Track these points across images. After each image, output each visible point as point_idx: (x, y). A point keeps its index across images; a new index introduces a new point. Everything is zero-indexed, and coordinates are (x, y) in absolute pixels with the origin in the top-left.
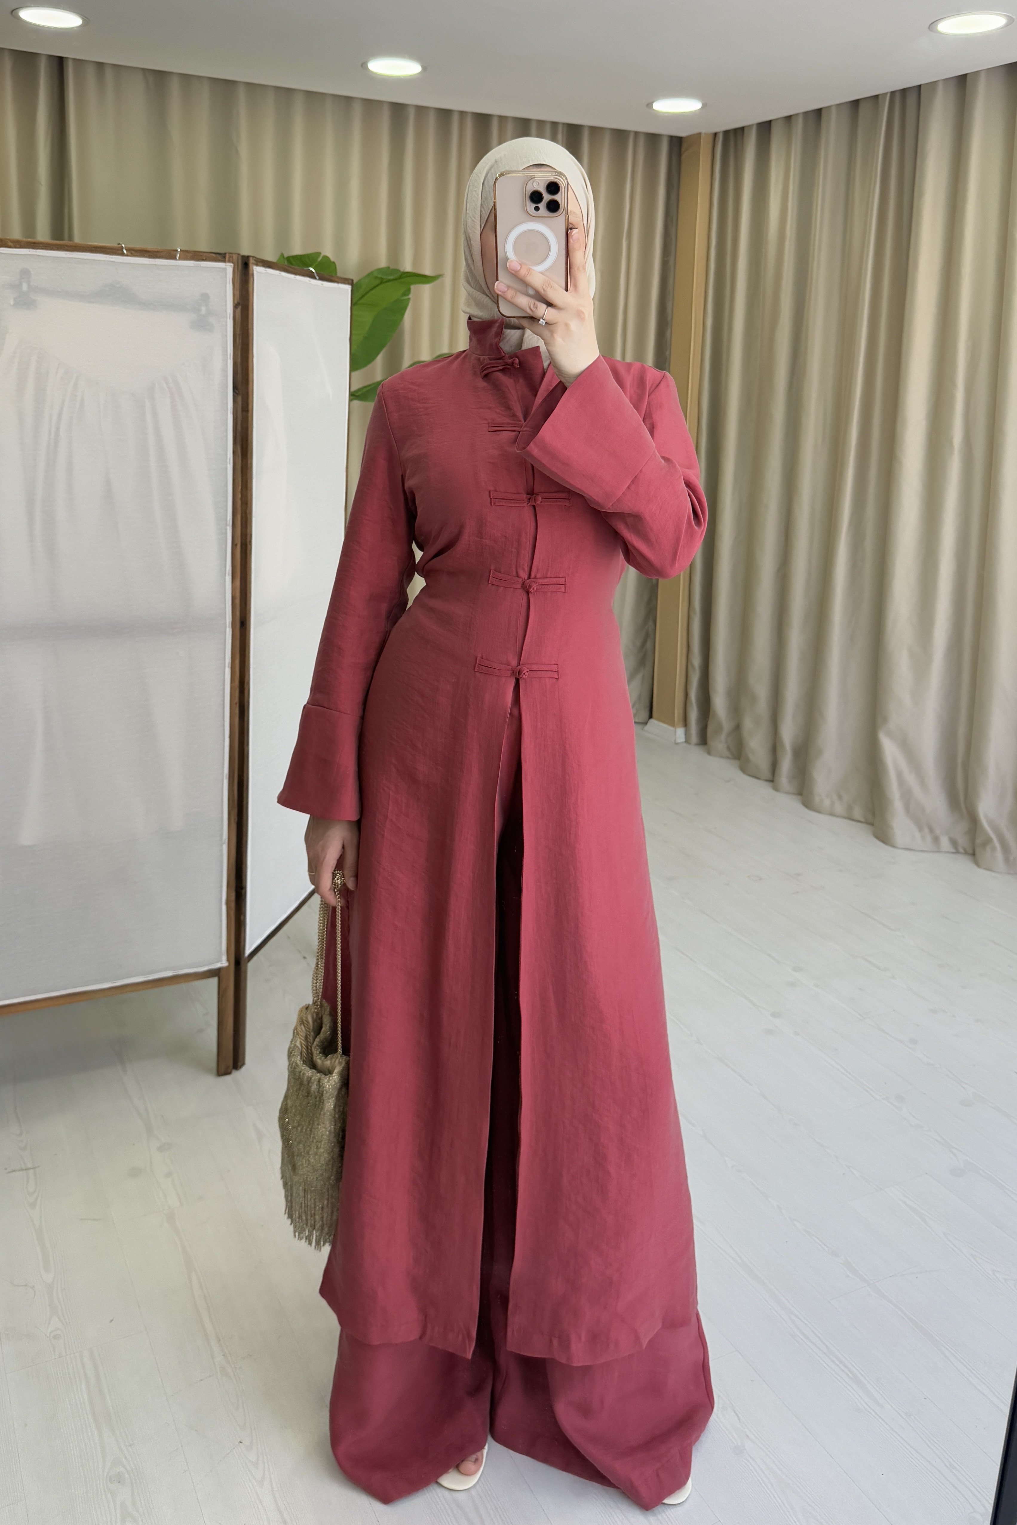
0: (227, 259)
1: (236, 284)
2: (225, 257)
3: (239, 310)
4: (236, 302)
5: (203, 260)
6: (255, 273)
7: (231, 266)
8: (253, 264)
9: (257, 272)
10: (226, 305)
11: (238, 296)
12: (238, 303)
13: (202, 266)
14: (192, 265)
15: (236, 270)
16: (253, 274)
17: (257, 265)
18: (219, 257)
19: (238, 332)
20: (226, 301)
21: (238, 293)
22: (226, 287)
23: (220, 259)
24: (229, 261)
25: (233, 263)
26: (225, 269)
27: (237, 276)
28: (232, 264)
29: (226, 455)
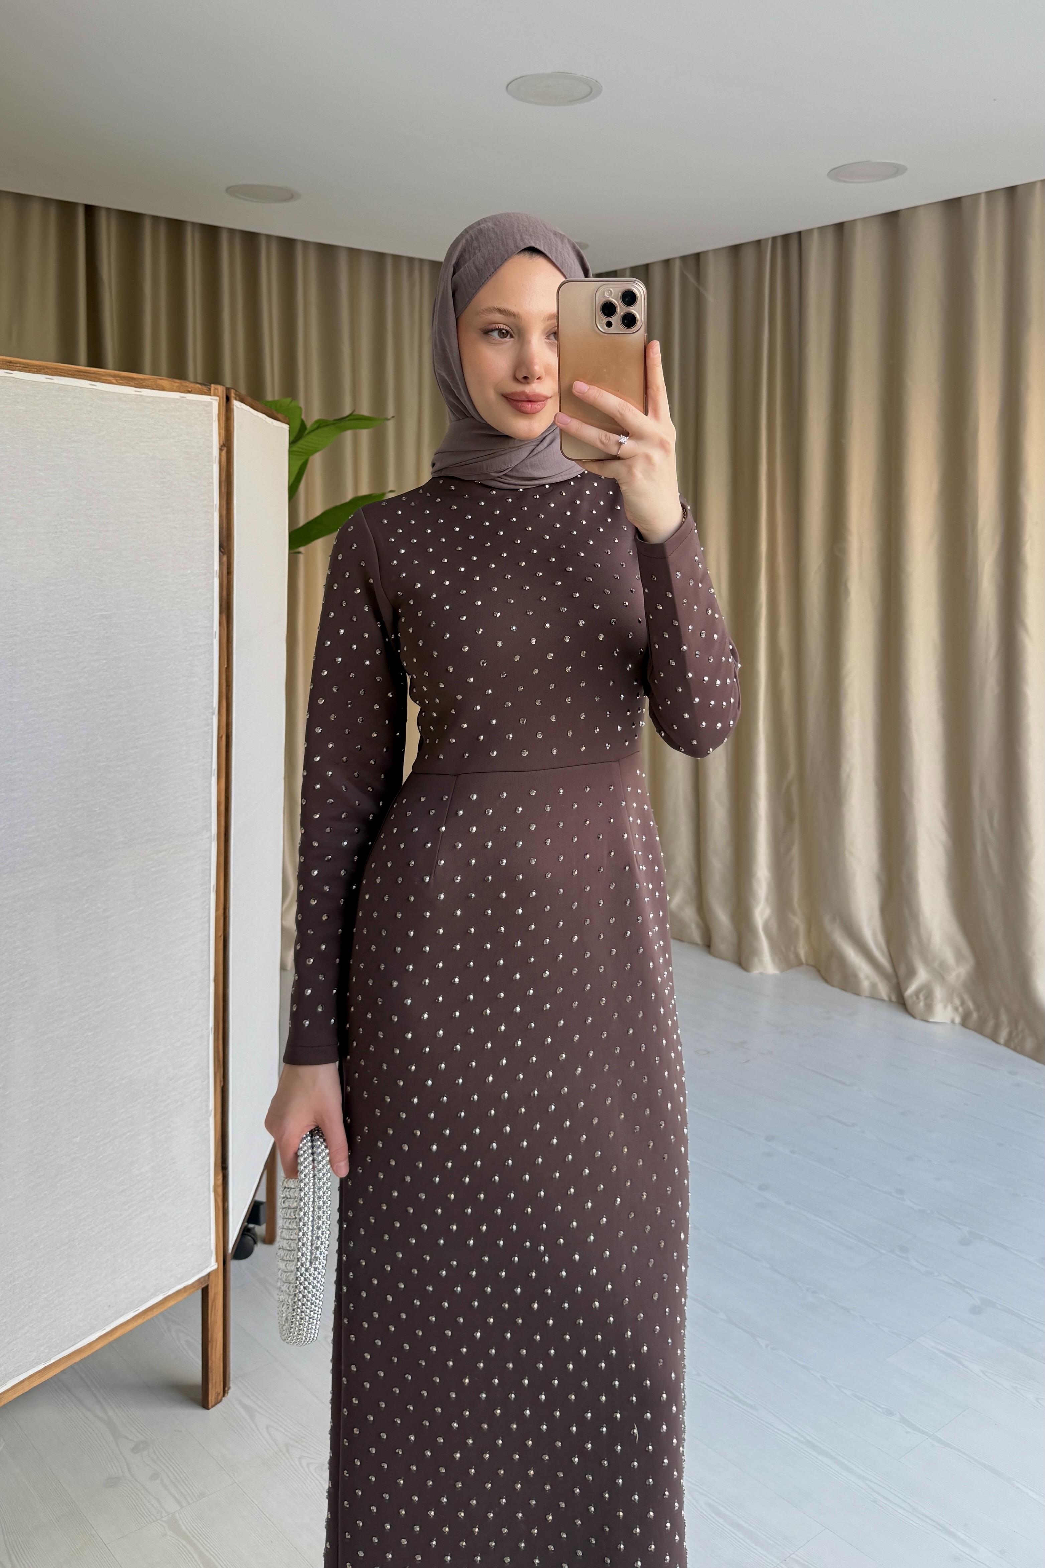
0: (213, 392)
1: (221, 422)
2: (210, 389)
3: (224, 453)
4: (221, 443)
5: (189, 392)
6: (235, 408)
7: (216, 400)
8: (233, 397)
10: (211, 447)
11: (224, 436)
12: (223, 444)
13: (188, 398)
14: (178, 397)
15: (221, 404)
16: (233, 410)
17: (236, 400)
18: (204, 389)
19: (223, 478)
20: (212, 442)
21: (223, 432)
22: (211, 425)
23: (206, 391)
24: (215, 395)
25: (218, 396)
26: (210, 403)
27: (222, 412)
28: (217, 398)
29: (212, 627)
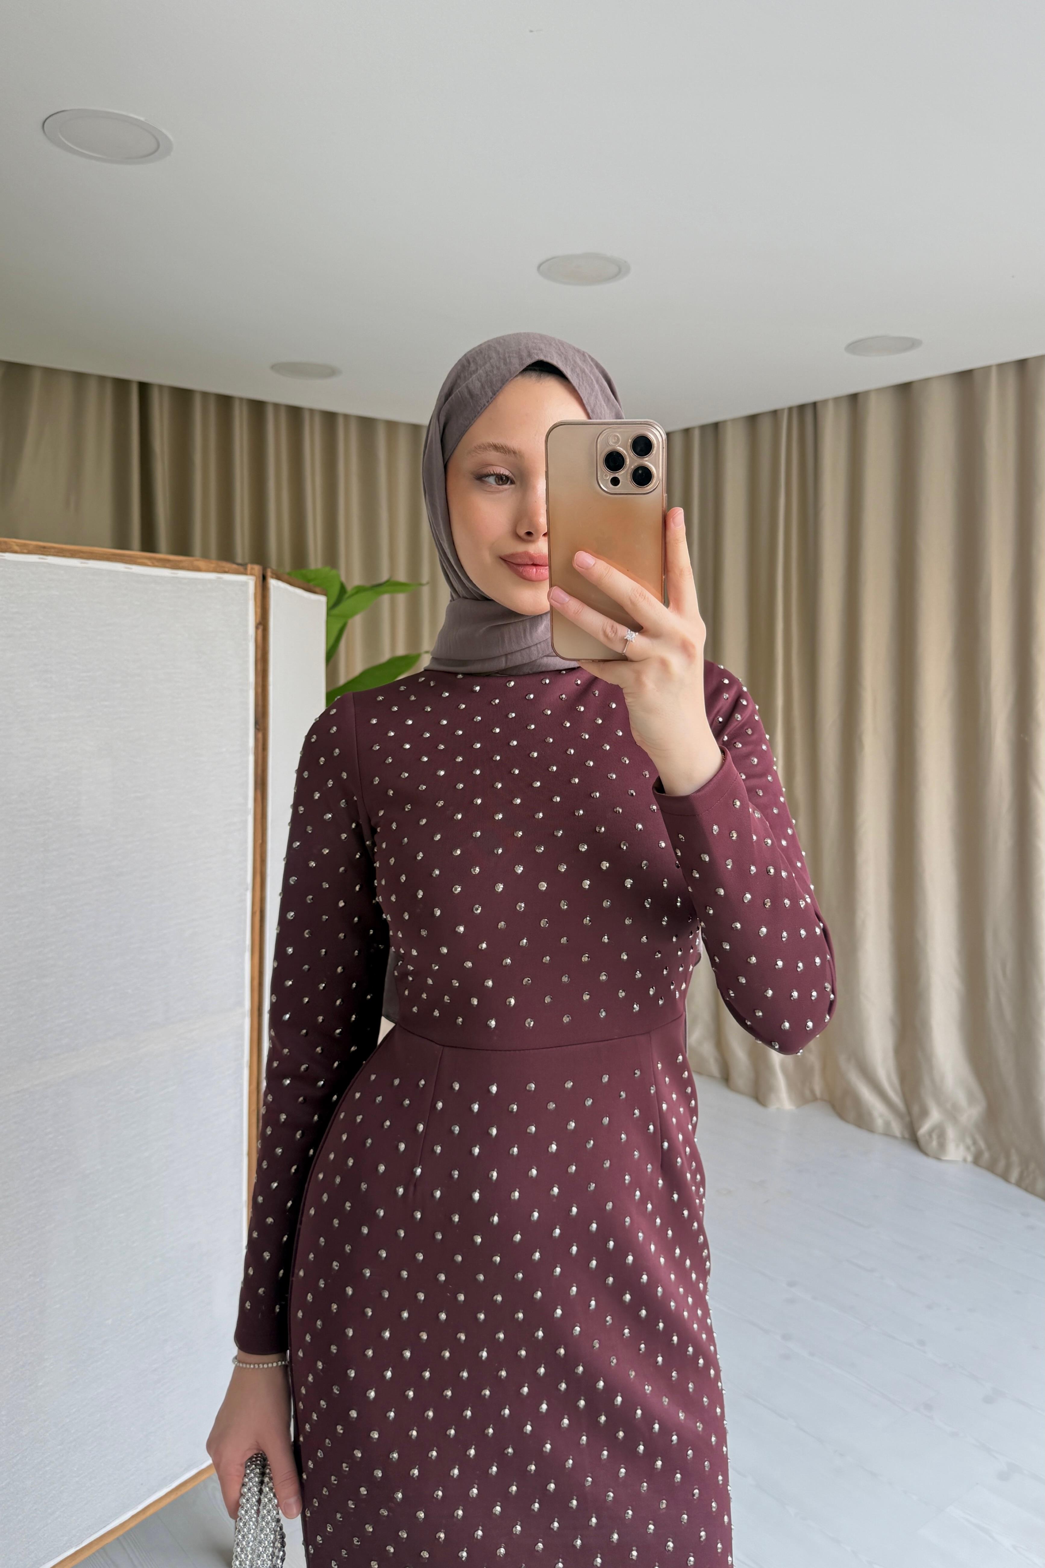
0: (249, 572)
1: (257, 601)
2: (246, 569)
3: (260, 631)
5: (225, 572)
6: (271, 586)
7: (252, 579)
8: (270, 575)
9: (274, 586)
10: (248, 626)
11: (260, 615)
12: (259, 623)
13: (224, 578)
14: (214, 578)
15: (258, 583)
16: (269, 588)
17: (272, 577)
18: (241, 569)
19: (259, 656)
20: (248, 620)
21: (259, 610)
22: (247, 604)
23: (242, 571)
24: (252, 574)
25: (254, 575)
26: (246, 583)
27: (259, 590)
28: (254, 577)
